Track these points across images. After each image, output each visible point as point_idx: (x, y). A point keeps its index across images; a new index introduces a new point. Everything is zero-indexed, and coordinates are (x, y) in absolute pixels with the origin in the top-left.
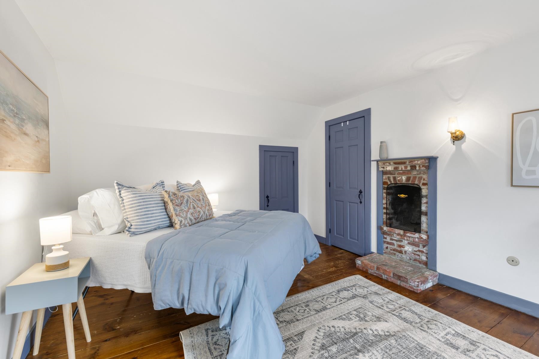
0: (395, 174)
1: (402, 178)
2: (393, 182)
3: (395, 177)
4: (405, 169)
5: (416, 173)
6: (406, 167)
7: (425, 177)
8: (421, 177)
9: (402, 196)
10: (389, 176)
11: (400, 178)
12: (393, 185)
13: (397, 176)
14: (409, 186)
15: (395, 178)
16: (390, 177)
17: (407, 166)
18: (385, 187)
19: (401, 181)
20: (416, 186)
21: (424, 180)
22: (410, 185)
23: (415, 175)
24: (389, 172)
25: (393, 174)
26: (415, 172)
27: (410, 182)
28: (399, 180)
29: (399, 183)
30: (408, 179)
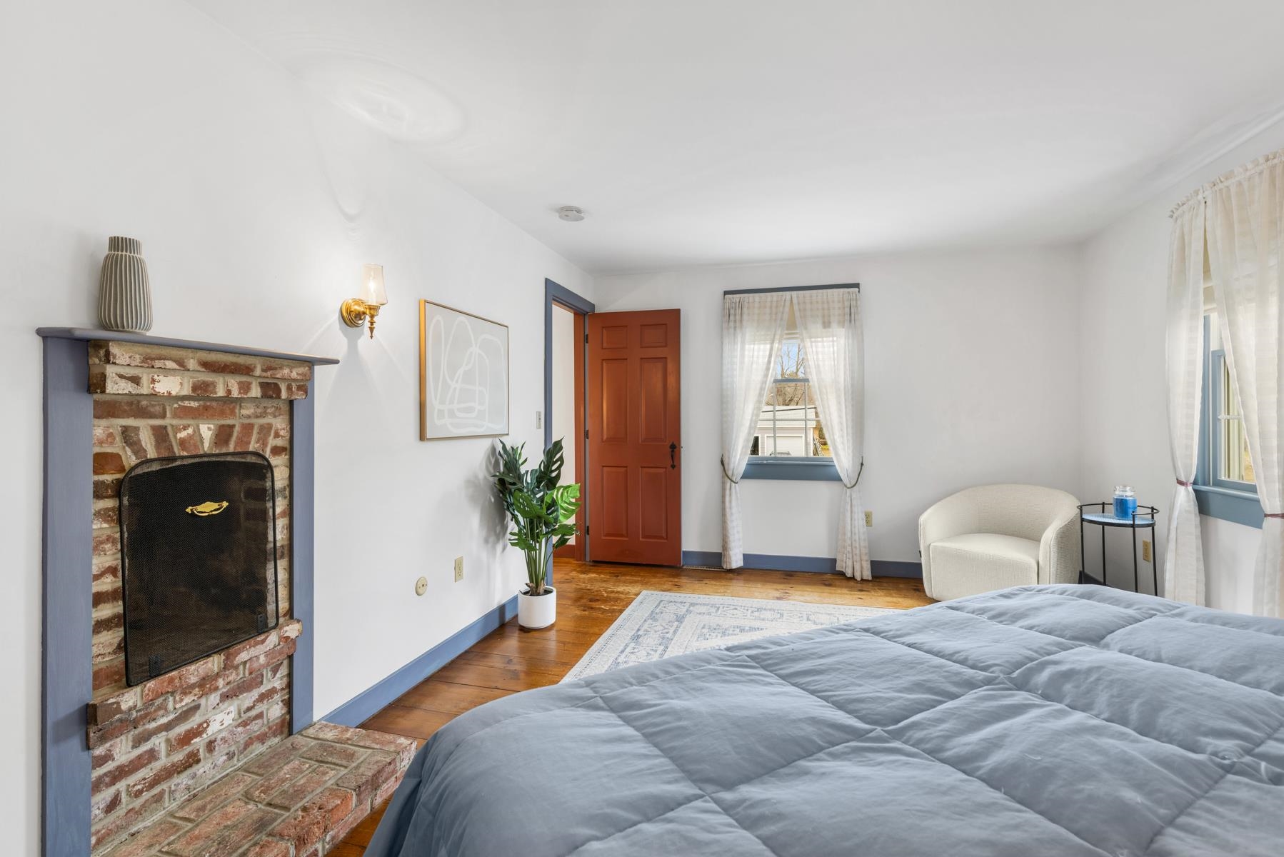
0: (163, 416)
1: (197, 431)
2: (152, 454)
3: (165, 427)
4: (240, 393)
5: (252, 411)
6: (245, 387)
7: (279, 427)
8: (269, 424)
9: (207, 508)
10: (130, 422)
11: (190, 431)
12: (155, 467)
13: (175, 422)
14: (229, 462)
15: (161, 435)
16: (137, 429)
17: (250, 384)
18: (103, 482)
19: (196, 446)
20: (252, 459)
21: (277, 435)
22: (229, 459)
23: (249, 417)
24: (131, 404)
25: (152, 416)
26: (250, 408)
27: (231, 448)
28: (182, 443)
29: (185, 454)
30: (223, 435)
